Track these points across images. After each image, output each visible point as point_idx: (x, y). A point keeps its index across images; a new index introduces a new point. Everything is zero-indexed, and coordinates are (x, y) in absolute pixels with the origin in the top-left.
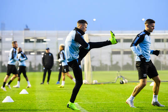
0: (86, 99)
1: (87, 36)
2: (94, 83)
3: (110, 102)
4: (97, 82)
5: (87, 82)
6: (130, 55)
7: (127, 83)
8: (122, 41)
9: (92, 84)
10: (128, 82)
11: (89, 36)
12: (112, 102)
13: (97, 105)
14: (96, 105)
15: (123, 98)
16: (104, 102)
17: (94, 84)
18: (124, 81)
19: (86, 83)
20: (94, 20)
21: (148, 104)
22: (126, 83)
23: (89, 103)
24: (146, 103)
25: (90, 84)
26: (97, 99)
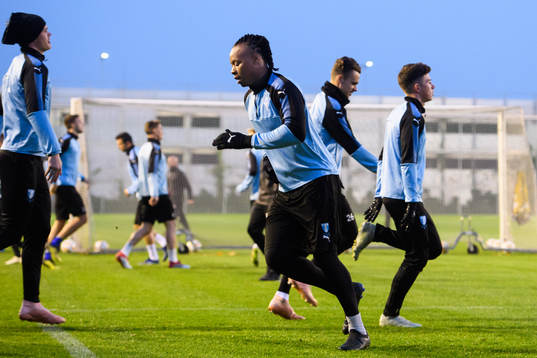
0: (69, 299)
1: (80, 105)
2: (97, 250)
3: (144, 309)
4: (107, 246)
5: (74, 245)
6: (211, 167)
7: (201, 251)
8: (187, 122)
9: (91, 253)
10: (203, 248)
11: (86, 106)
12: (151, 308)
13: (102, 318)
14: (99, 316)
15: (185, 298)
16: (126, 309)
17: (99, 253)
18: (189, 245)
19: (72, 251)
20: (105, 56)
21: (259, 313)
22: (195, 251)
23: (78, 310)
24: (253, 312)
25: (84, 254)
26: (104, 298)
